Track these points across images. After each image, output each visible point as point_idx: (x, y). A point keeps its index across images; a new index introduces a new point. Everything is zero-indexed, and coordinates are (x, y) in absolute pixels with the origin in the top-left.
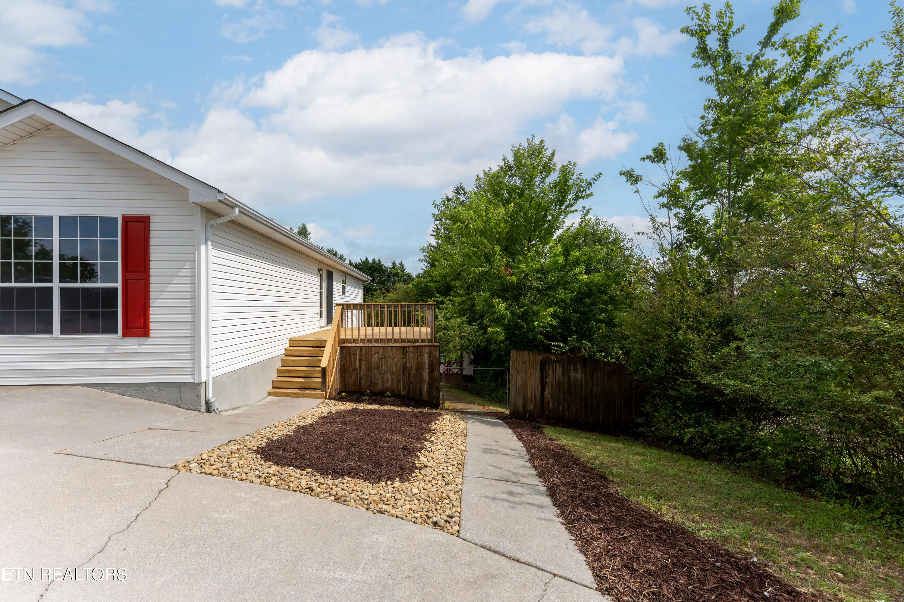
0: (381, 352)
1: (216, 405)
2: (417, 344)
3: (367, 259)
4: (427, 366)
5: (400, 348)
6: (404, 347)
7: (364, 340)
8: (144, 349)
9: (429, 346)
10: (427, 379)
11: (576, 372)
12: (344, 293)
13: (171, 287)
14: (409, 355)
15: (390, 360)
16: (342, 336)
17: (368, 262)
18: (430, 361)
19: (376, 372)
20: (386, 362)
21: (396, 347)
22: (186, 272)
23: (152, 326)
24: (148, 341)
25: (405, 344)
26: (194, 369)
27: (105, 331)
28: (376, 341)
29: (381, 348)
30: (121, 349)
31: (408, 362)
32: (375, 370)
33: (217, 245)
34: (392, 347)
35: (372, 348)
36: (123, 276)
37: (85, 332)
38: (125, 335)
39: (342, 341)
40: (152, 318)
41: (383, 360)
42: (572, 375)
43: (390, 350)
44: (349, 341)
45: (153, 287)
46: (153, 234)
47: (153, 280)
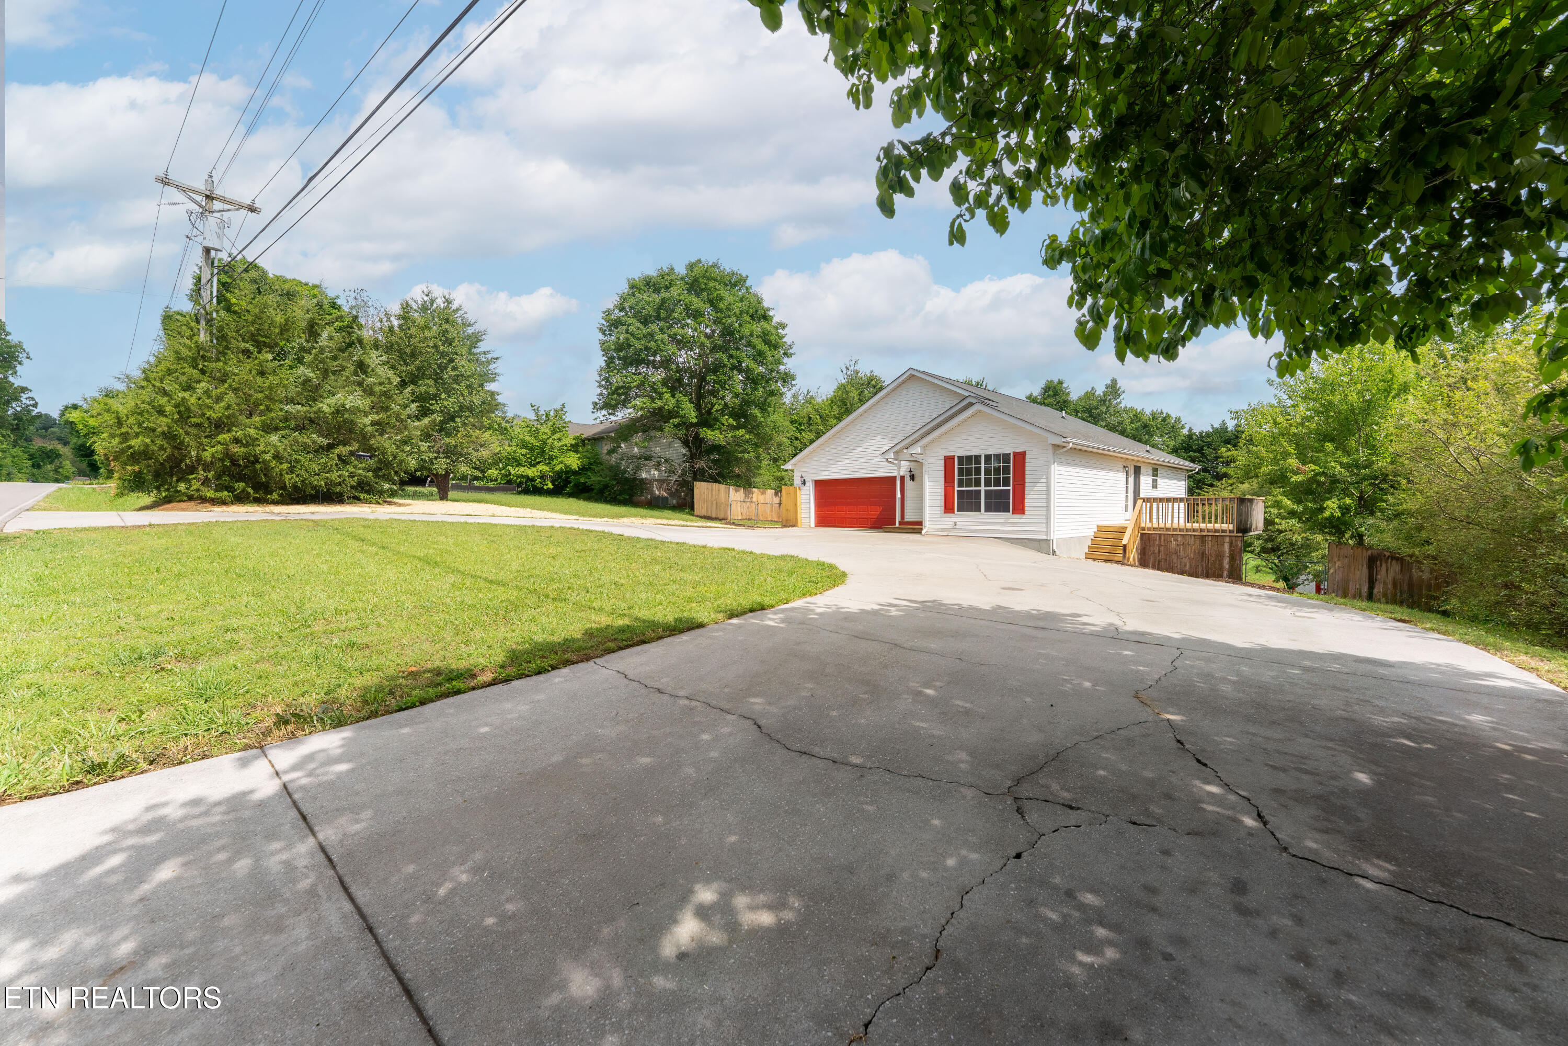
0: (1179, 539)
1: (1058, 553)
2: (1217, 534)
3: (1224, 423)
4: (1227, 555)
5: (1199, 537)
6: (1203, 536)
7: (1163, 528)
9: (1230, 536)
10: (1227, 567)
12: (1155, 486)
13: (1036, 489)
14: (1208, 545)
15: (1189, 547)
16: (1143, 525)
17: (1227, 428)
18: (1231, 550)
19: (1174, 557)
20: (1184, 550)
21: (1195, 535)
22: (1044, 480)
23: (1026, 509)
24: (1025, 517)
25: (1203, 533)
26: (1047, 532)
27: (1004, 511)
29: (1179, 536)
30: (1011, 520)
31: (1207, 550)
32: (1173, 555)
33: (1060, 463)
34: (1191, 535)
35: (1171, 536)
36: (1013, 483)
37: (995, 511)
38: (1013, 513)
39: (1143, 529)
40: (1026, 505)
41: (1182, 546)
43: (1188, 538)
44: (1149, 529)
45: (1027, 489)
46: (1027, 461)
47: (1027, 485)
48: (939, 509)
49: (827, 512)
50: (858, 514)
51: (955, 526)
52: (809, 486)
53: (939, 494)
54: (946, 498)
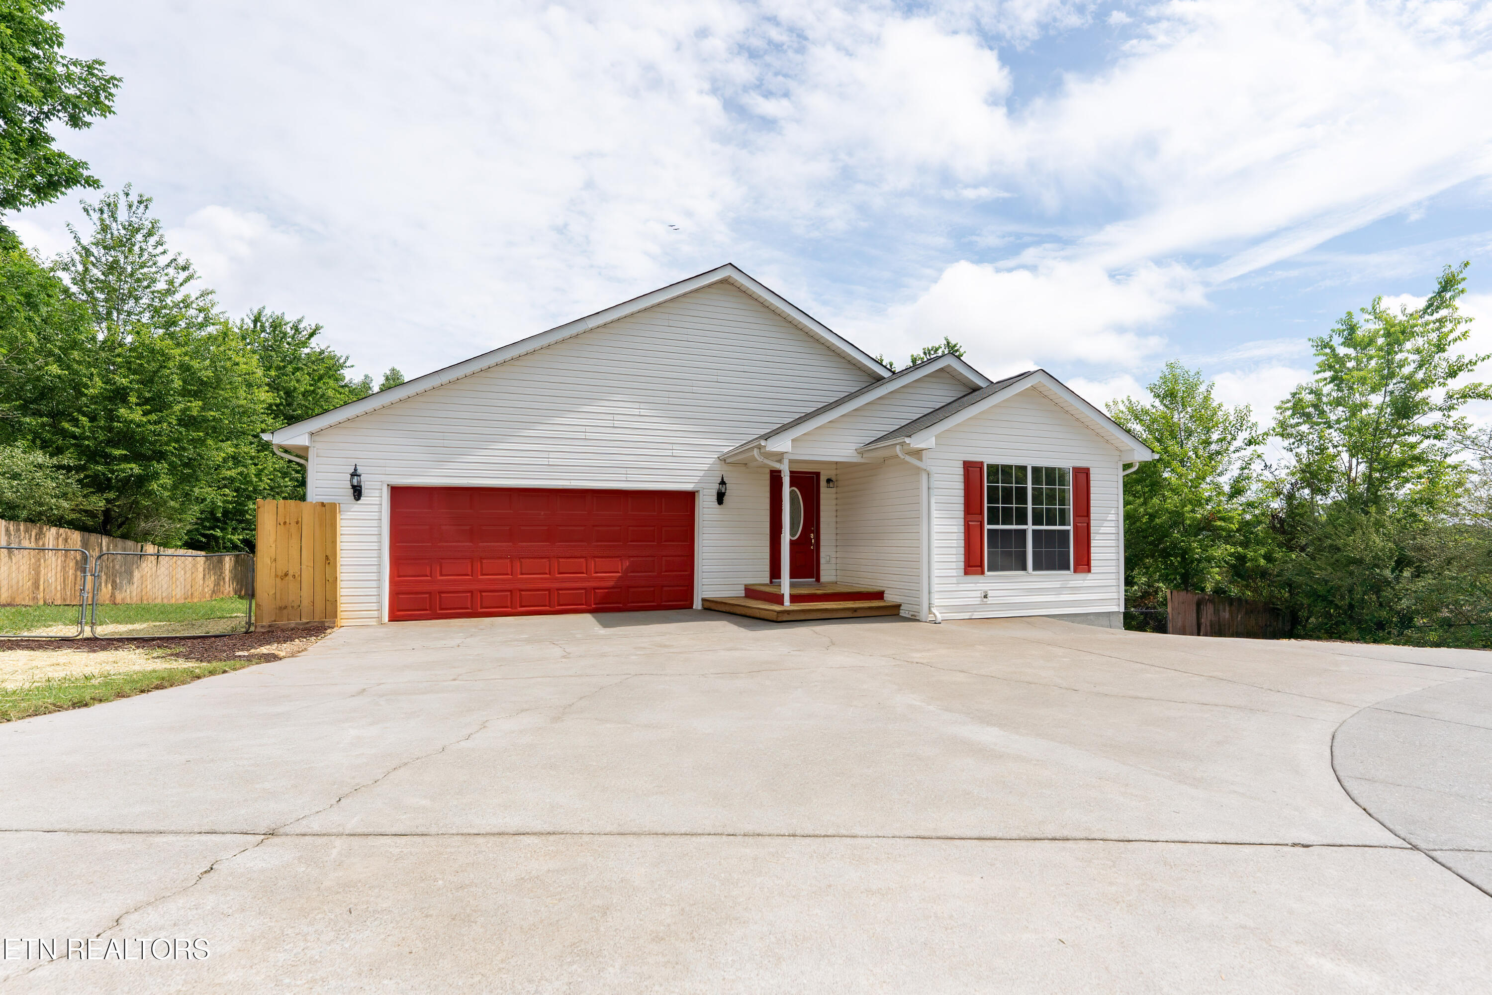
8: (1087, 583)
11: (1225, 612)
13: (1102, 530)
22: (1113, 516)
23: (1093, 563)
24: (1090, 576)
26: (1119, 601)
27: (1061, 568)
30: (1072, 584)
37: (1047, 568)
38: (1075, 571)
40: (1092, 556)
42: (1222, 614)
45: (1092, 529)
46: (1092, 483)
47: (1092, 523)
48: (954, 565)
49: (441, 575)
50: (557, 579)
51: (985, 600)
52: (376, 500)
53: (955, 536)
54: (969, 546)
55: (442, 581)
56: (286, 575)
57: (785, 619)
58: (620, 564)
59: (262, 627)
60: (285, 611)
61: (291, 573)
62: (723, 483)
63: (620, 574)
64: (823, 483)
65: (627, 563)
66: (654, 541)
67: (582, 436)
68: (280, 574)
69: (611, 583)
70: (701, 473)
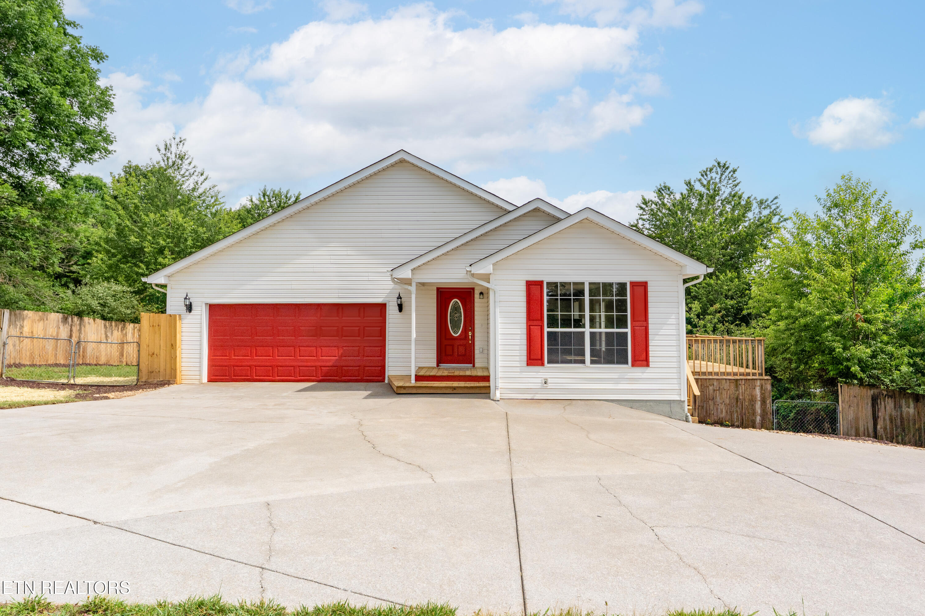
2: (749, 377)
4: (759, 399)
5: (733, 381)
6: (737, 380)
7: (699, 372)
8: (645, 376)
9: (760, 379)
10: (759, 412)
13: (662, 332)
14: (742, 389)
15: (724, 392)
18: (762, 394)
19: (711, 403)
20: (721, 394)
21: (729, 379)
22: (673, 321)
23: (651, 359)
24: (648, 370)
25: (736, 377)
26: (679, 391)
27: (619, 363)
28: (710, 373)
29: (715, 381)
30: (630, 375)
31: (740, 395)
32: (710, 401)
34: (726, 379)
35: (708, 380)
36: (631, 324)
37: (606, 363)
38: (633, 365)
40: (651, 354)
41: (718, 391)
43: (723, 382)
45: (651, 332)
46: (650, 294)
47: (650, 327)
48: (517, 358)
49: (234, 356)
50: (298, 360)
51: (545, 385)
52: (199, 313)
53: (518, 337)
54: (530, 343)
55: (235, 359)
56: (153, 354)
57: (402, 392)
58: (337, 351)
59: (142, 382)
60: (153, 374)
61: (155, 353)
62: (399, 297)
63: (337, 358)
64: (477, 296)
65: (341, 351)
66: (359, 337)
67: (311, 270)
68: (151, 353)
69: (330, 364)
70: (388, 291)
